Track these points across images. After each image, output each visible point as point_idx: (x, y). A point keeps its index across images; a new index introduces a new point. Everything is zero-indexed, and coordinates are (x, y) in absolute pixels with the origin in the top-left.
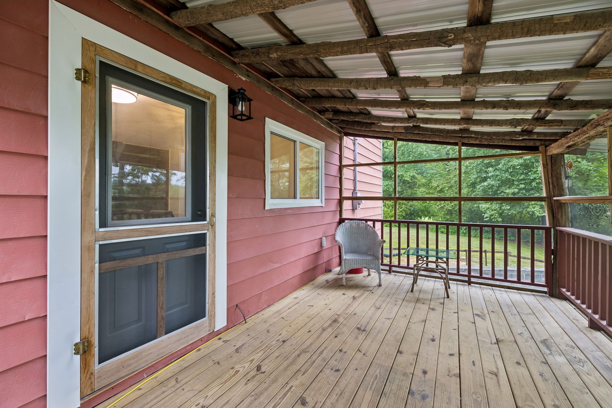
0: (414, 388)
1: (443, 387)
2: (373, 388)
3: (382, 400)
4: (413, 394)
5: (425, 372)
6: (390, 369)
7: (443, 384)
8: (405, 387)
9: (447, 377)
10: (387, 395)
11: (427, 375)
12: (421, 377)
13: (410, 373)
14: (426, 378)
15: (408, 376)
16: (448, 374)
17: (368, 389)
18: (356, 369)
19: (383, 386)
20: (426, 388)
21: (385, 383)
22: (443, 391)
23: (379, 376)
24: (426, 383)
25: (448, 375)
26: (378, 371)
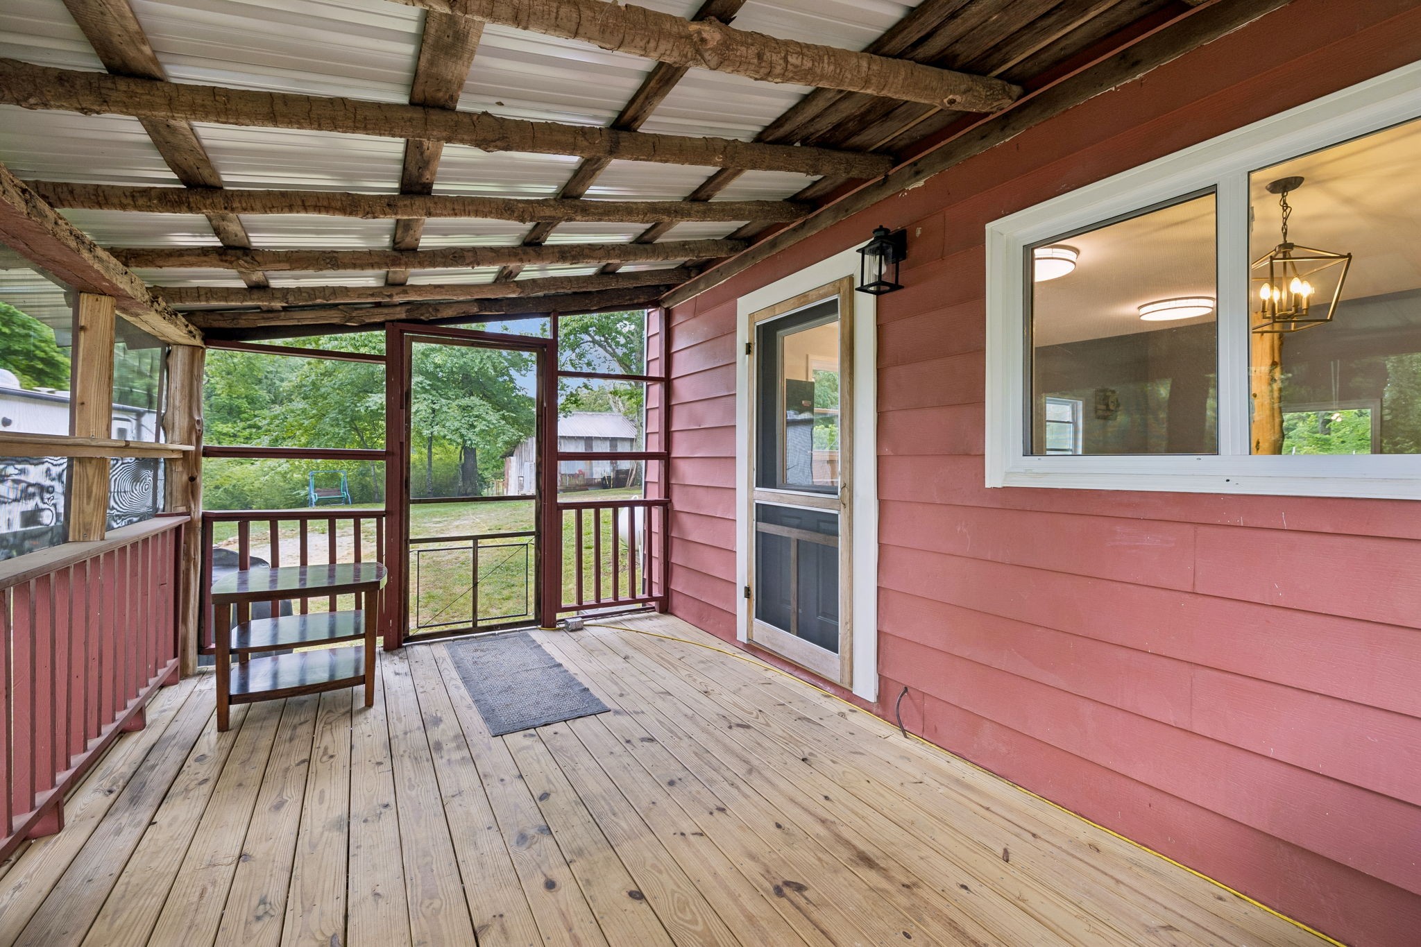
0: (547, 841)
1: (501, 881)
2: (600, 799)
3: (573, 795)
4: (542, 831)
5: (550, 885)
6: (612, 843)
7: (503, 885)
8: (561, 832)
9: (503, 910)
10: (573, 804)
11: (543, 880)
12: (550, 868)
13: (575, 861)
14: (540, 875)
15: (572, 852)
16: (504, 919)
17: (604, 793)
18: (653, 803)
19: (591, 812)
20: (528, 855)
21: (594, 816)
22: (498, 871)
23: (613, 817)
24: (534, 864)
25: (501, 916)
26: (623, 824)
